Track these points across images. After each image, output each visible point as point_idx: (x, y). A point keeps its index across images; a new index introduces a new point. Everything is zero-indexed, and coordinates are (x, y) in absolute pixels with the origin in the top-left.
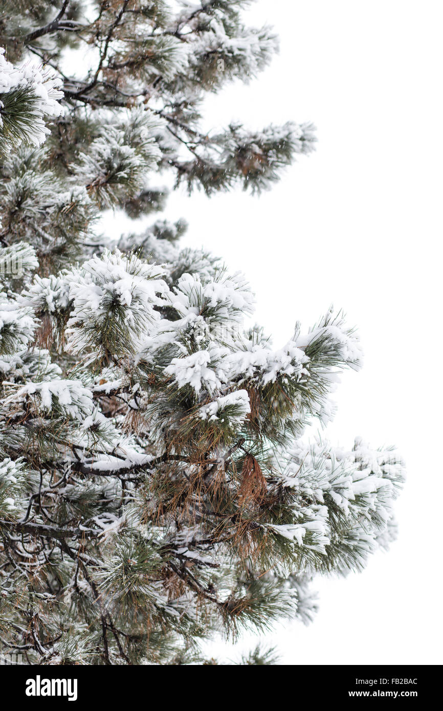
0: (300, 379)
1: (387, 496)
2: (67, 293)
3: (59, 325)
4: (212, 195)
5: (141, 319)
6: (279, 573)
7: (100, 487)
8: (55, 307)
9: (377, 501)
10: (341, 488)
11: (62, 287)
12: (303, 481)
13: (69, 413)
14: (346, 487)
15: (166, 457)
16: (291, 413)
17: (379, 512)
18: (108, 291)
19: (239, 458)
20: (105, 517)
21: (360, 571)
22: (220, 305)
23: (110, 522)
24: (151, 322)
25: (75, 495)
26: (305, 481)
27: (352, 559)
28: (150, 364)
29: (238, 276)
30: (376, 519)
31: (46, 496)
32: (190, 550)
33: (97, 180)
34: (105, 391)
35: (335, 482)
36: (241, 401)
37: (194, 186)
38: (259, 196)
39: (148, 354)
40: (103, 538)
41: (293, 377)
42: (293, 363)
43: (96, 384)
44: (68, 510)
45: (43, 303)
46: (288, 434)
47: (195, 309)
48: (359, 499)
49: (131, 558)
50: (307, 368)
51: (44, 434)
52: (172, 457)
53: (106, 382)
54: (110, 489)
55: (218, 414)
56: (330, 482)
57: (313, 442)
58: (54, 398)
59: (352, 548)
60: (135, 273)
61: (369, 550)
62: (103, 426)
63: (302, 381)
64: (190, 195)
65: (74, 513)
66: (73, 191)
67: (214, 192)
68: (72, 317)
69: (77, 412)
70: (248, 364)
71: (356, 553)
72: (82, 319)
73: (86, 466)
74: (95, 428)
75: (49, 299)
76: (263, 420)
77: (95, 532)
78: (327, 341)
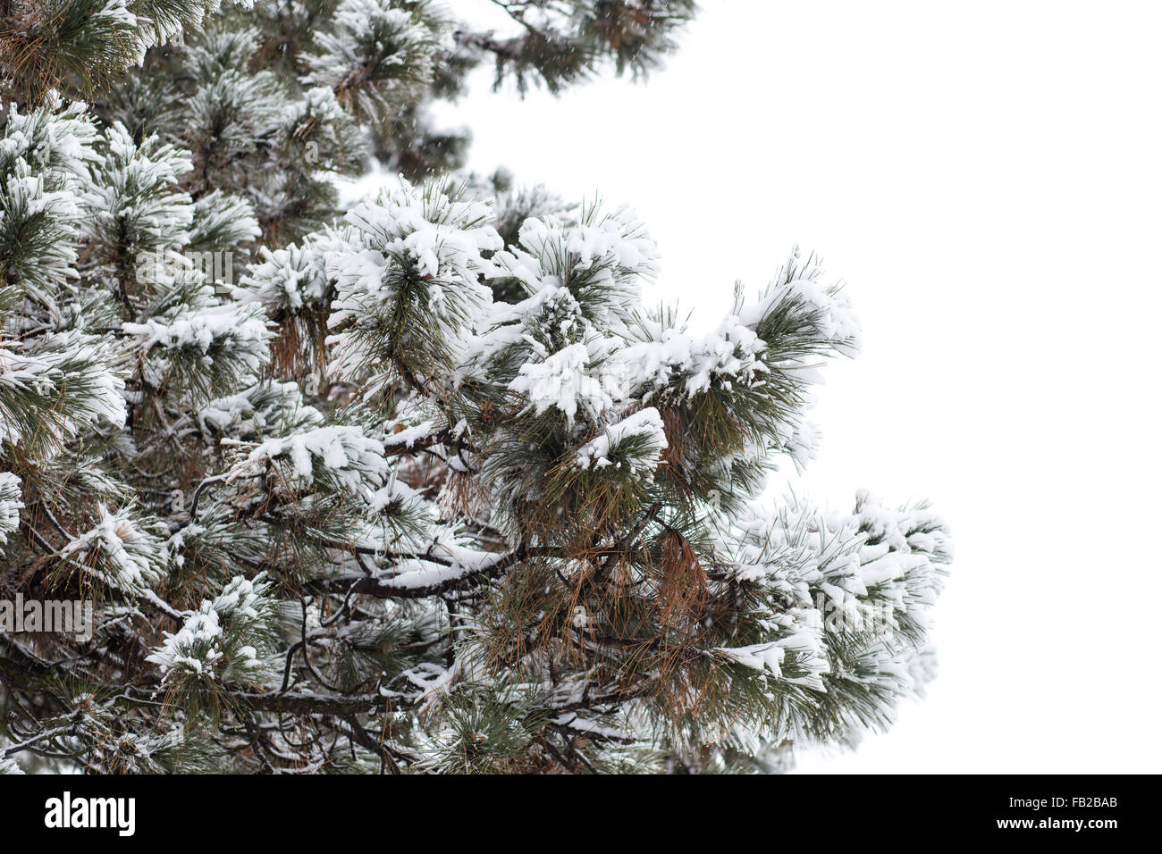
0: (753, 381)
1: (925, 584)
2: (320, 273)
3: (311, 332)
4: (562, 93)
5: (458, 300)
6: (741, 747)
7: (410, 622)
8: (303, 300)
9: (907, 595)
10: (840, 577)
11: (312, 264)
12: (772, 568)
13: (344, 485)
14: (850, 573)
15: (523, 553)
16: (741, 446)
17: (912, 614)
18: (396, 256)
19: (654, 538)
20: (424, 671)
21: (885, 730)
22: (597, 265)
23: (434, 677)
24: (477, 304)
25: (367, 637)
26: (776, 568)
27: (869, 709)
28: (481, 384)
29: (625, 212)
30: (907, 626)
31: (316, 645)
32: (580, 716)
33: (351, 75)
34: (404, 443)
35: (829, 568)
36: (648, 428)
37: (529, 81)
38: (646, 83)
39: (477, 366)
40: (425, 705)
41: (740, 378)
42: (738, 353)
43: (387, 432)
44: (357, 665)
45: (280, 294)
46: (737, 491)
47: (554, 278)
48: (874, 593)
49: (477, 731)
50: (763, 361)
51: (304, 532)
52: (533, 552)
53: (406, 428)
54: (427, 624)
55: (610, 457)
56: (820, 568)
57: (782, 504)
58: (317, 461)
59: (868, 689)
60: (441, 220)
61: (898, 690)
62: (408, 504)
63: (757, 384)
64: (523, 98)
65: (368, 670)
66: (310, 97)
67: (565, 88)
68: (335, 311)
69: (359, 481)
70: (658, 363)
71: (876, 698)
72: (353, 312)
73: (383, 582)
74: (393, 510)
75: (291, 286)
76: (692, 468)
77: (408, 697)
78: (794, 308)
